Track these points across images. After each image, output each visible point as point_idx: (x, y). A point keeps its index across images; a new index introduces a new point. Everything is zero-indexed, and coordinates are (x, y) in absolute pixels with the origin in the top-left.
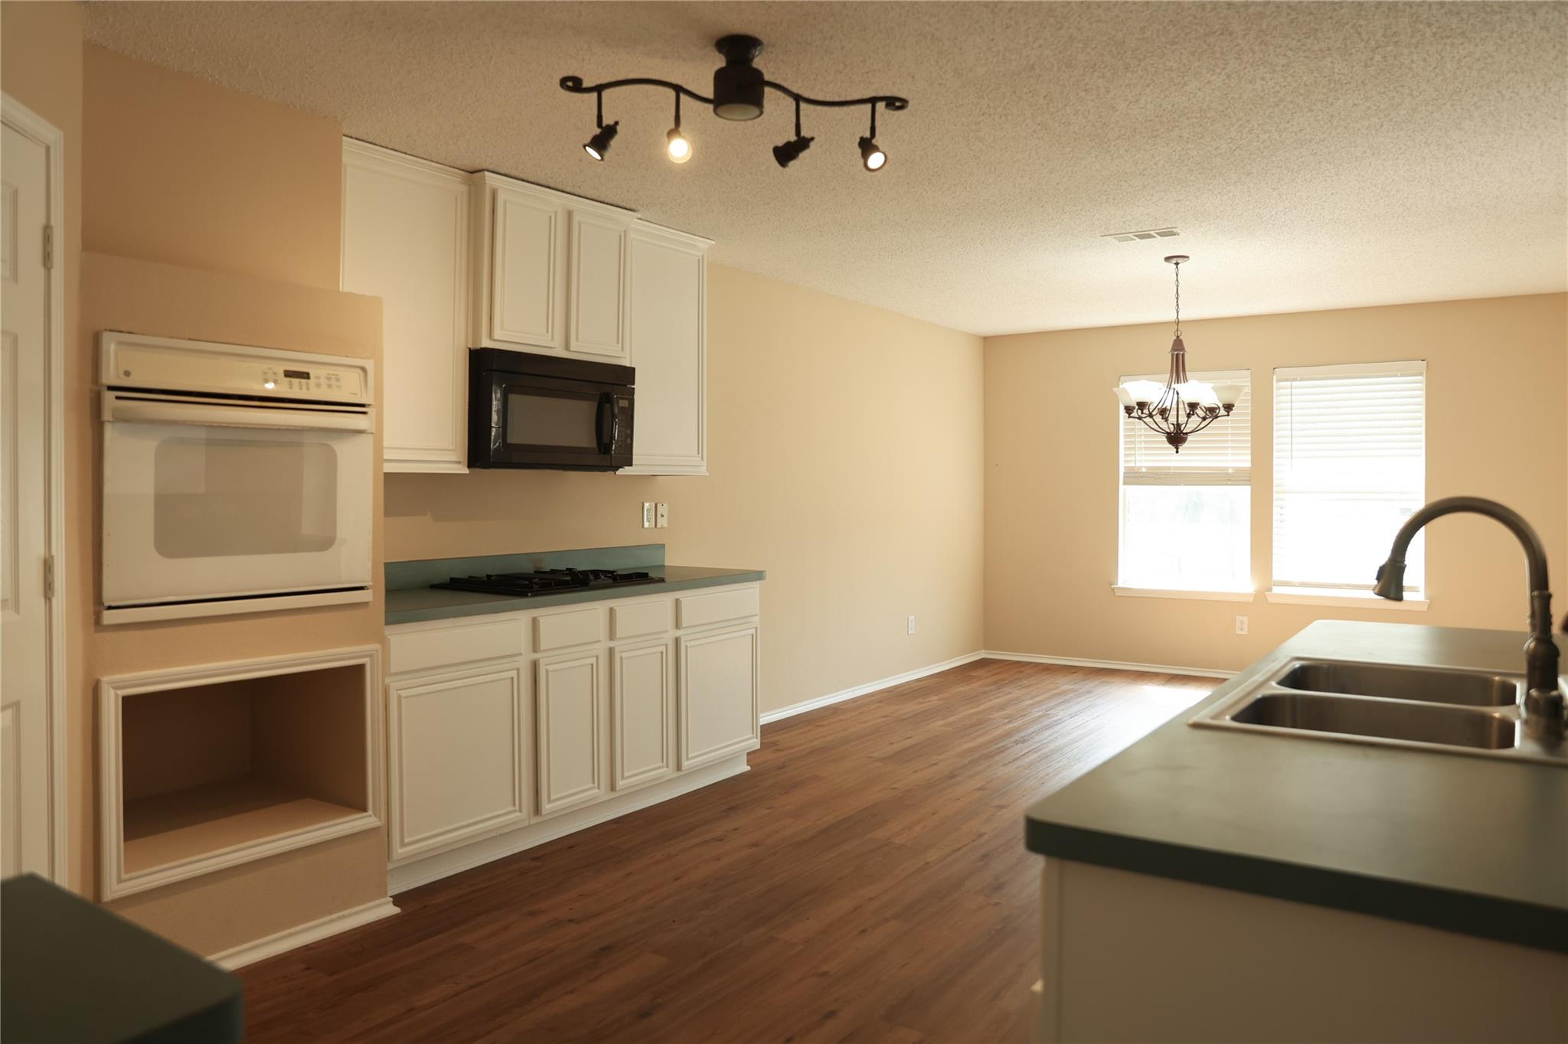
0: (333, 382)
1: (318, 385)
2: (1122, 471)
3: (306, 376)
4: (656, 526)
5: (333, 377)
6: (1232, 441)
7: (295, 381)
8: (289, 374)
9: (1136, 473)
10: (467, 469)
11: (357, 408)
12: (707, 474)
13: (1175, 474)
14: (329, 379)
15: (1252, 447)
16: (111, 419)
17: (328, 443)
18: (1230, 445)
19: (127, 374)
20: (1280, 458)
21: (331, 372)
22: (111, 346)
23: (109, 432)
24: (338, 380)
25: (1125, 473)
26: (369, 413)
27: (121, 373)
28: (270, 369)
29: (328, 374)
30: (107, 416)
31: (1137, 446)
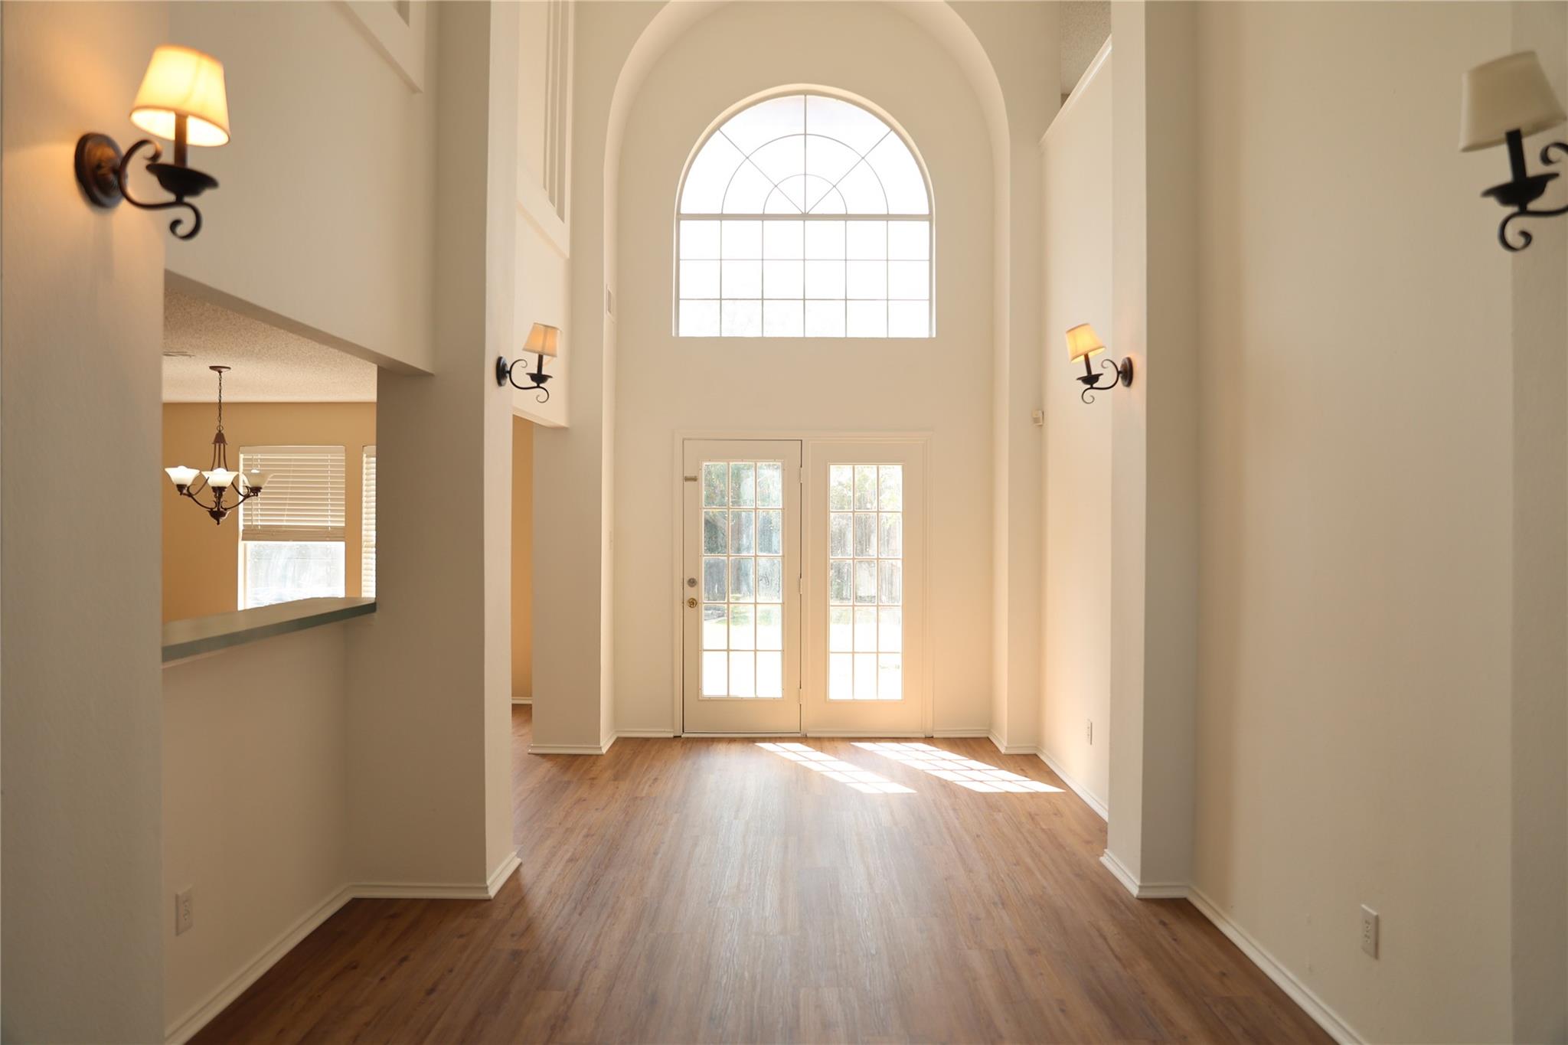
2: (241, 528)
6: (332, 516)
9: (252, 530)
13: (285, 531)
15: (346, 515)
18: (329, 513)
20: (368, 525)
25: (243, 530)
31: (254, 518)
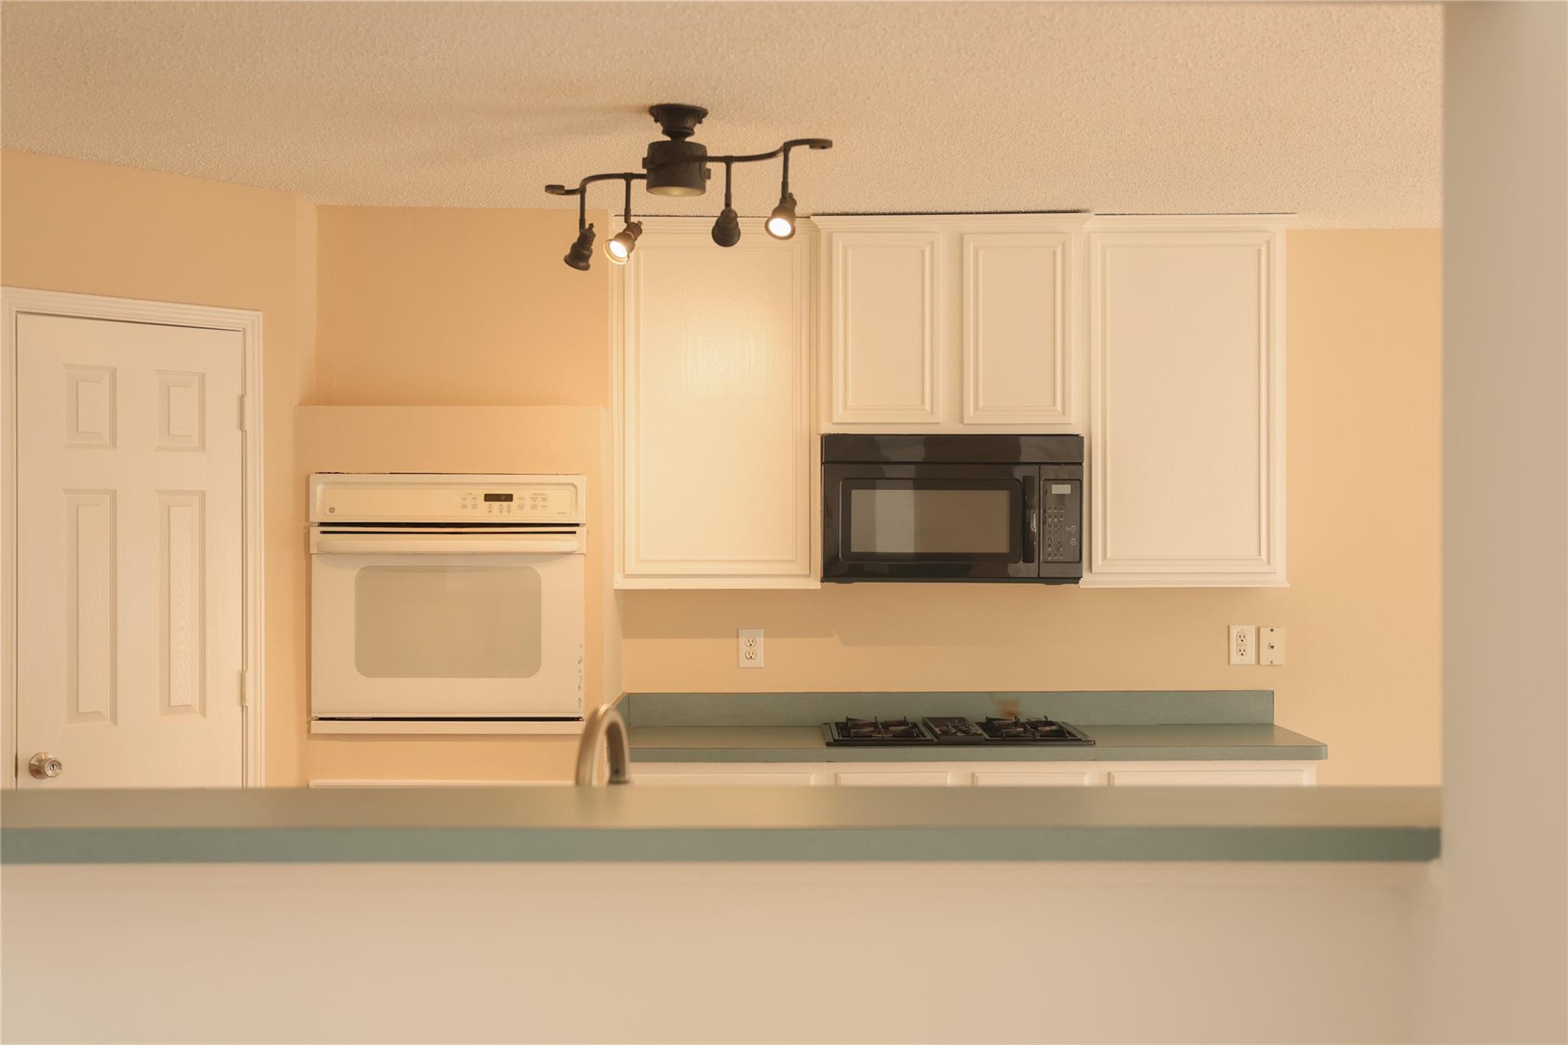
0: (539, 502)
1: (521, 507)
3: (509, 498)
4: (1259, 662)
5: (539, 497)
7: (496, 505)
8: (489, 498)
10: (819, 583)
11: (568, 528)
12: (1289, 586)
14: (534, 499)
16: (316, 552)
17: (530, 565)
19: (332, 510)
21: (535, 492)
22: (319, 489)
23: (316, 562)
24: (544, 499)
26: (577, 532)
27: (327, 510)
28: (470, 494)
29: (535, 494)
30: (313, 550)
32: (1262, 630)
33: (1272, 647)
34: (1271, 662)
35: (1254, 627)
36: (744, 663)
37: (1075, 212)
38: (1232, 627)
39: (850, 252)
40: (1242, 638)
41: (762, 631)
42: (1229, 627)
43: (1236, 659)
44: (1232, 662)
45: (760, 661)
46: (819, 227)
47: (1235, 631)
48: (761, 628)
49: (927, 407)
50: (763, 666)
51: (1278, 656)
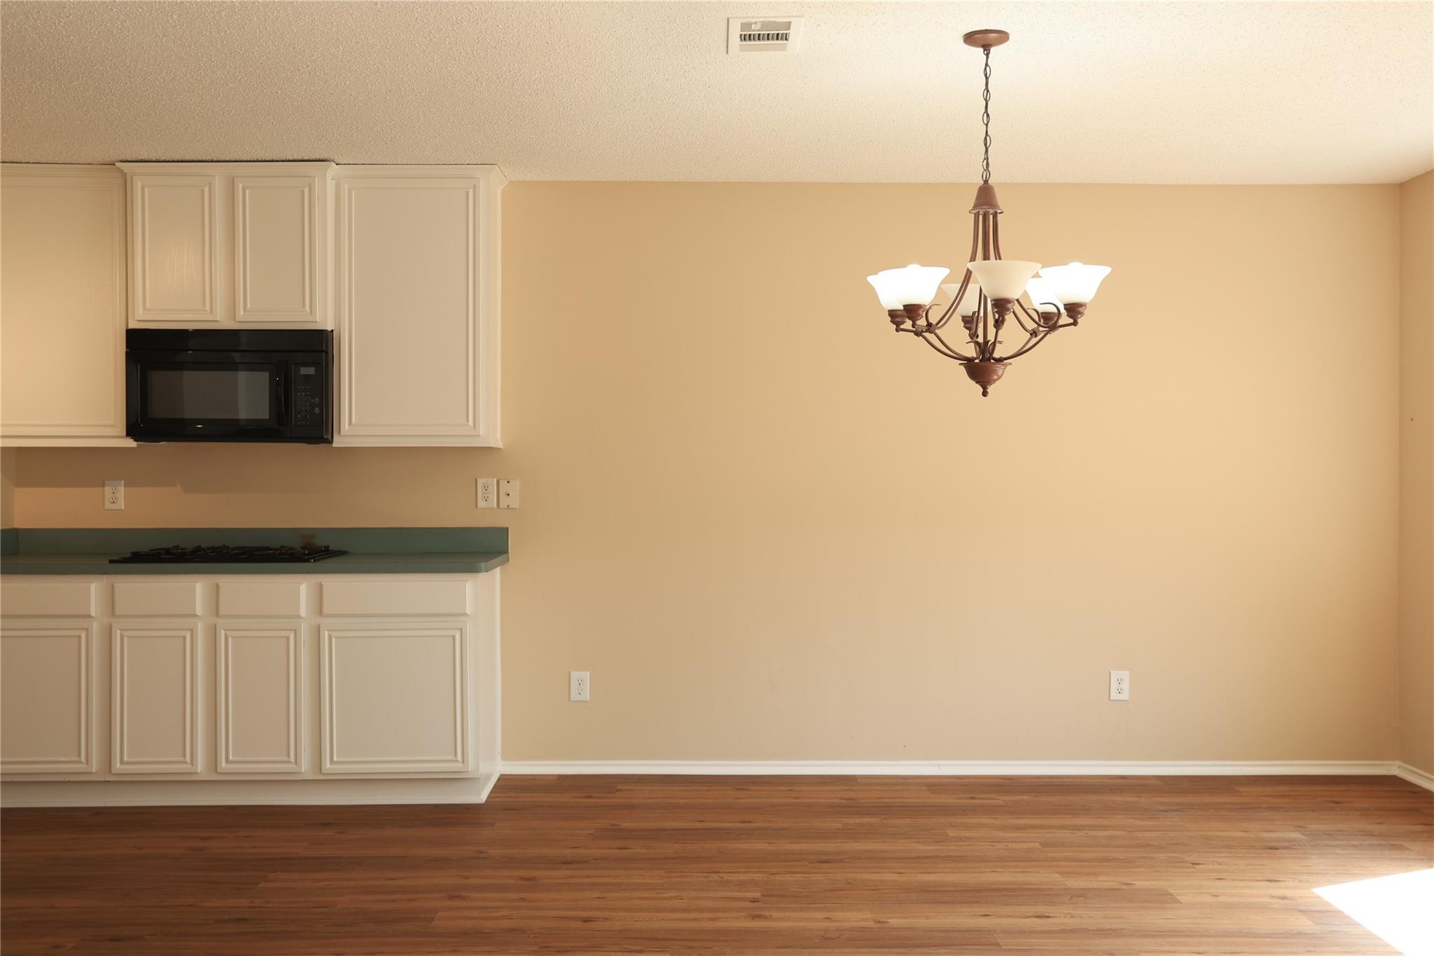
32: (501, 482)
33: (508, 495)
34: (508, 506)
35: (495, 480)
36: (108, 506)
37: (322, 161)
38: (478, 480)
39: (146, 190)
40: (486, 488)
41: (123, 482)
42: (476, 480)
43: (481, 504)
44: (479, 506)
45: (121, 504)
46: (125, 171)
47: (481, 482)
48: (121, 480)
49: (208, 308)
50: (123, 508)
51: (514, 501)
